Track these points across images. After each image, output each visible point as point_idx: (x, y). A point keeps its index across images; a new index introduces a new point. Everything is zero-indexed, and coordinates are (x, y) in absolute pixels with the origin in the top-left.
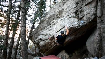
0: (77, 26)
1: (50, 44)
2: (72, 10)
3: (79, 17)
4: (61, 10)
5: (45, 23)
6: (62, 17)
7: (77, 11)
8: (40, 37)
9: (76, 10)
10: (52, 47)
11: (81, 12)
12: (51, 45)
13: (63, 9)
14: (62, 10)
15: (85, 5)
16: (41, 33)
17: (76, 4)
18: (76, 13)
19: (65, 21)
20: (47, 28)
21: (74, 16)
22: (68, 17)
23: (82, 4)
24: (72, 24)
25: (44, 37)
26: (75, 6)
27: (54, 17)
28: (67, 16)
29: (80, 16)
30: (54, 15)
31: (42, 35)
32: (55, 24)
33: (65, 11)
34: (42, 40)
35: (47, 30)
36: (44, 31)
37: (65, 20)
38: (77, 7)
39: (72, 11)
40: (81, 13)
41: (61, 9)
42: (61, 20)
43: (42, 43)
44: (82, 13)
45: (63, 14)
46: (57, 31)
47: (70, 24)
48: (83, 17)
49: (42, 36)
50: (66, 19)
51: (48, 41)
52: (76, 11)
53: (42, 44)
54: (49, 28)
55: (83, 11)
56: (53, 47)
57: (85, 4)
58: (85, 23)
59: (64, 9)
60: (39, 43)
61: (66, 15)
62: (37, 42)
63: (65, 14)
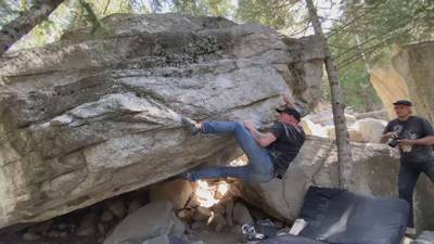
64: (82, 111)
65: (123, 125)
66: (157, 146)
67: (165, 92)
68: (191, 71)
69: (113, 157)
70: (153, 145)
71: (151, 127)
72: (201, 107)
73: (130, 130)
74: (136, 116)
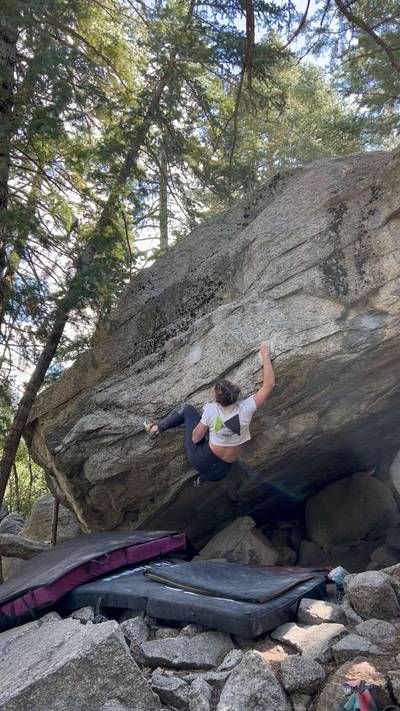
0: (333, 346)
1: (157, 471)
2: (304, 247)
3: (346, 292)
4: (232, 253)
5: (130, 338)
6: (236, 293)
7: (338, 254)
8: (89, 422)
9: (328, 250)
10: (166, 489)
11: (364, 261)
12: (164, 474)
13: (246, 247)
14: (237, 255)
15: (389, 220)
16: (100, 398)
17: (331, 210)
18: (327, 270)
19: (258, 318)
20: (139, 364)
21: (318, 283)
22: (276, 293)
23: (372, 212)
24: (302, 336)
25: (116, 423)
26: (323, 222)
27: (185, 299)
28: (270, 288)
29: (352, 287)
30: (186, 284)
31: (107, 406)
32: (192, 339)
33: (258, 256)
34: (105, 440)
35: (143, 374)
36: (122, 386)
37: (255, 310)
38: (334, 227)
39: (303, 254)
40: (359, 266)
41: (230, 249)
42: (232, 312)
43: (101, 463)
44: (367, 268)
45: (248, 276)
46: (205, 381)
47: (291, 332)
48: (375, 292)
49: (108, 414)
50: (262, 305)
51: (146, 448)
52: (330, 257)
53: (105, 466)
54: (151, 365)
55: (378, 258)
56: (173, 489)
57: (385, 212)
58: (389, 333)
59: (255, 246)
60: (84, 460)
61: (266, 280)
62: (69, 455)
63: (255, 277)
64: (67, 440)
65: (94, 442)
66: (132, 453)
67: (125, 398)
68: (165, 353)
69: (96, 470)
70: (127, 454)
71: (116, 438)
72: (159, 403)
73: (102, 445)
74: (100, 433)
